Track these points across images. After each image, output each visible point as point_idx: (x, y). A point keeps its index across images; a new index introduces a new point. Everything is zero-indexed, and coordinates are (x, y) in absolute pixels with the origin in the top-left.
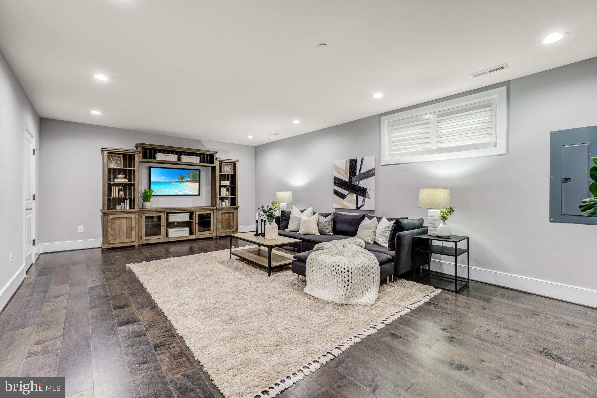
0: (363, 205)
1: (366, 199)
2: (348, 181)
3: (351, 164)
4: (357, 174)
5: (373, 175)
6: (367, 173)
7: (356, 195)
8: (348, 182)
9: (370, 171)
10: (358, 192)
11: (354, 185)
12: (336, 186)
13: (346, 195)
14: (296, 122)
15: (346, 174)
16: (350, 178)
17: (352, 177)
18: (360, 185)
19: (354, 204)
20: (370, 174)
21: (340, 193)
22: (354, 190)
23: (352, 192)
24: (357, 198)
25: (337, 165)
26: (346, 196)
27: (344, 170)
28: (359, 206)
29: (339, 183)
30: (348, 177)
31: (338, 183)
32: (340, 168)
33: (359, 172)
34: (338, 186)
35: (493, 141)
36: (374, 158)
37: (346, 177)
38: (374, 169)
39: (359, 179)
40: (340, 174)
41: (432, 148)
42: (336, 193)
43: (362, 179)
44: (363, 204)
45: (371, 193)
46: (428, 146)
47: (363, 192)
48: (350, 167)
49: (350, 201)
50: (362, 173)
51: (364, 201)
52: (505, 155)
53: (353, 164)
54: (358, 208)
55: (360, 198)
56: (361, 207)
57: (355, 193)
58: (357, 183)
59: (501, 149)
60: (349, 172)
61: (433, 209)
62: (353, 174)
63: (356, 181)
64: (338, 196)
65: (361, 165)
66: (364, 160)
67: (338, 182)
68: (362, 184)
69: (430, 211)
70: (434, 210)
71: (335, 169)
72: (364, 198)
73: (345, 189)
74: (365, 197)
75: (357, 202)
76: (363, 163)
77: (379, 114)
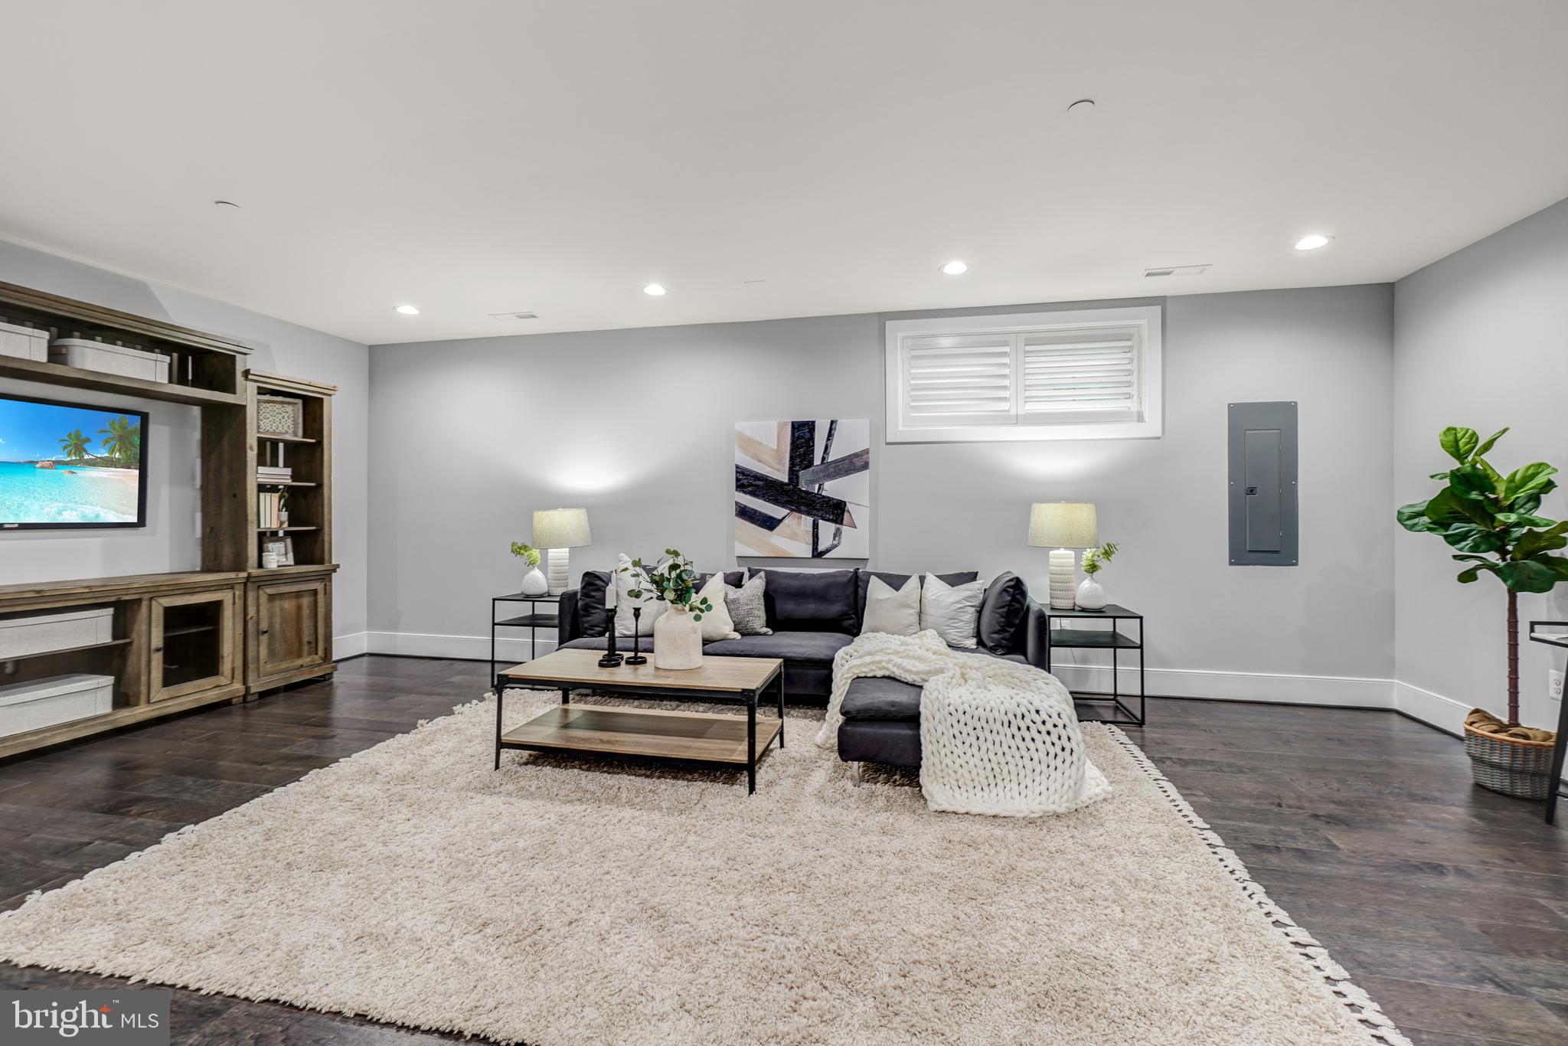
0: (834, 547)
1: (844, 528)
2: (786, 480)
3: (796, 434)
4: (817, 461)
5: (866, 466)
6: (847, 462)
7: (811, 519)
8: (786, 484)
9: (856, 455)
10: (818, 510)
11: (807, 492)
12: (745, 493)
13: (780, 518)
14: (655, 290)
15: (780, 462)
16: (793, 474)
17: (798, 471)
18: (824, 493)
19: (808, 544)
20: (854, 464)
21: (760, 513)
22: (808, 505)
23: (799, 511)
24: (815, 526)
25: (748, 433)
26: (780, 521)
27: (772, 449)
28: (821, 548)
29: (755, 486)
30: (787, 469)
31: (750, 485)
32: (760, 444)
33: (823, 459)
34: (753, 494)
35: (1135, 409)
36: (868, 421)
37: (778, 470)
38: (867, 452)
39: (821, 475)
40: (759, 461)
41: (1013, 412)
42: (744, 512)
43: (831, 476)
44: (836, 542)
45: (858, 511)
46: (1005, 406)
47: (836, 510)
48: (793, 443)
49: (793, 537)
50: (831, 458)
51: (837, 534)
52: (1159, 438)
53: (802, 435)
54: (817, 554)
55: (827, 529)
56: (828, 551)
57: (808, 514)
58: (817, 486)
59: (1152, 427)
60: (791, 458)
61: (1058, 548)
62: (801, 462)
63: (813, 482)
64: (753, 522)
65: (828, 439)
66: (838, 426)
67: (748, 481)
68: (832, 489)
69: (1051, 553)
70: (1062, 551)
71: (741, 447)
72: (838, 526)
73: (776, 502)
74: (841, 523)
75: (818, 538)
76: (836, 434)
77: (878, 313)
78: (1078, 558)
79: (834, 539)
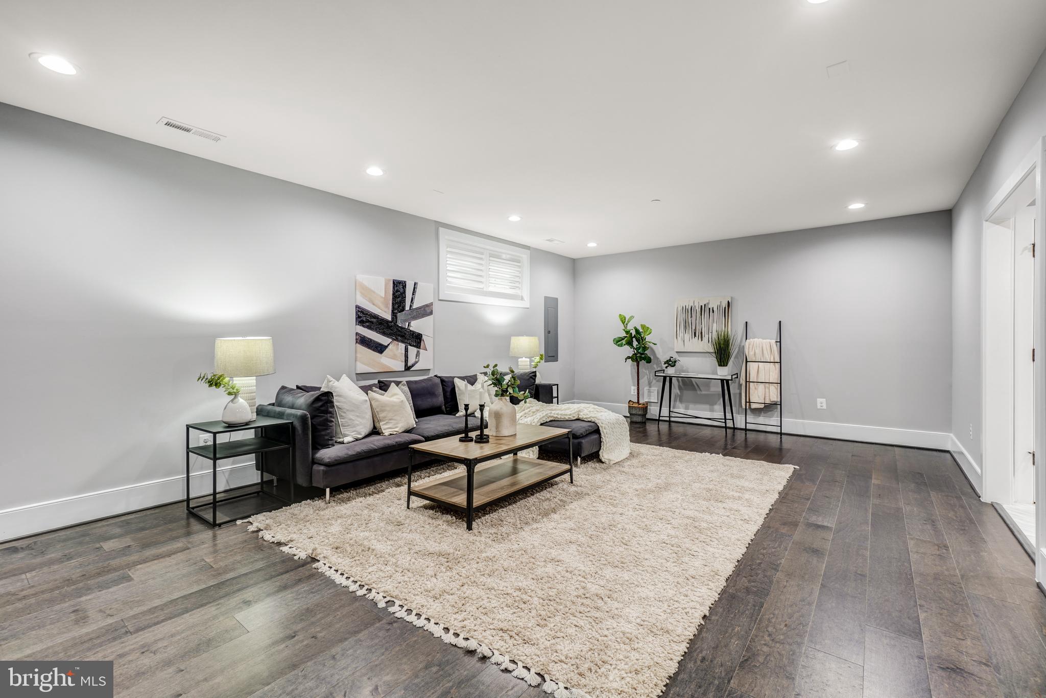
0: (416, 362)
1: (421, 351)
2: (390, 319)
3: (396, 289)
4: (407, 308)
5: (431, 313)
6: (422, 309)
7: (404, 345)
8: (391, 322)
9: (427, 306)
10: (408, 339)
11: (402, 328)
12: (364, 326)
13: (386, 345)
15: (387, 306)
16: (394, 314)
17: (396, 313)
18: (411, 329)
19: (402, 362)
20: (425, 311)
21: (374, 341)
22: (402, 336)
23: (397, 340)
24: (406, 350)
25: (366, 283)
26: (386, 347)
27: (382, 297)
28: (409, 364)
29: (371, 322)
30: (391, 311)
31: (368, 321)
32: (374, 292)
33: (411, 306)
34: (369, 328)
35: (521, 294)
36: (431, 285)
37: (385, 312)
38: (432, 304)
39: (410, 317)
40: (374, 304)
41: (485, 289)
42: (364, 341)
43: (415, 318)
44: (417, 360)
45: (427, 340)
46: (481, 286)
47: (416, 340)
48: (394, 294)
49: (394, 357)
50: (415, 306)
51: (418, 354)
52: (528, 308)
53: (399, 291)
54: (407, 368)
55: (412, 351)
56: (413, 366)
57: (403, 342)
58: (407, 324)
59: (527, 303)
60: (393, 304)
61: (522, 358)
62: (398, 307)
63: (405, 321)
64: (369, 348)
65: (413, 294)
66: (418, 287)
67: (364, 318)
68: (416, 326)
69: (520, 360)
70: (524, 359)
71: (361, 293)
72: (418, 349)
73: (384, 334)
74: (420, 348)
75: (408, 358)
76: (417, 290)
77: (435, 221)
78: (531, 361)
79: (416, 358)
